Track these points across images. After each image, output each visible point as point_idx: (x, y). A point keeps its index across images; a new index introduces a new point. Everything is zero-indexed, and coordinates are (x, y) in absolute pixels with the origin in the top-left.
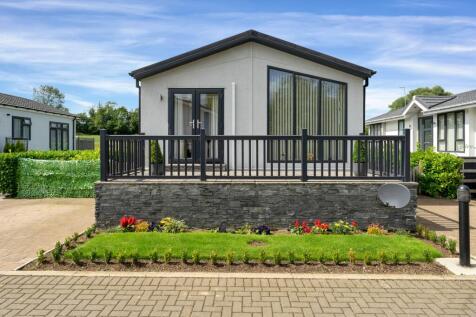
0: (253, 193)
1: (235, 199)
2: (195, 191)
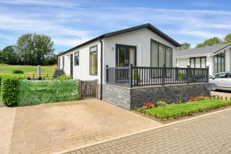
0: (178, 89)
1: (174, 92)
2: (163, 89)
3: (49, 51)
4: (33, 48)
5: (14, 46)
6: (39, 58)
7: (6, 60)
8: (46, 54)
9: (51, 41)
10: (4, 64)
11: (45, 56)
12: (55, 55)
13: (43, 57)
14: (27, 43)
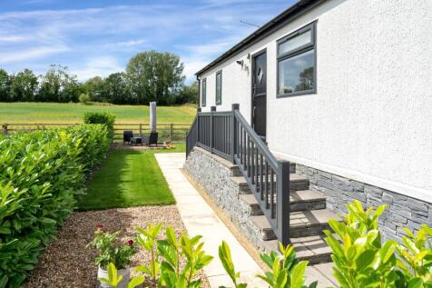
3: (178, 80)
4: (151, 76)
5: (122, 74)
6: (159, 93)
7: (109, 97)
8: (172, 86)
9: (180, 63)
10: (107, 104)
11: (169, 89)
12: (185, 88)
13: (167, 91)
14: (142, 68)
